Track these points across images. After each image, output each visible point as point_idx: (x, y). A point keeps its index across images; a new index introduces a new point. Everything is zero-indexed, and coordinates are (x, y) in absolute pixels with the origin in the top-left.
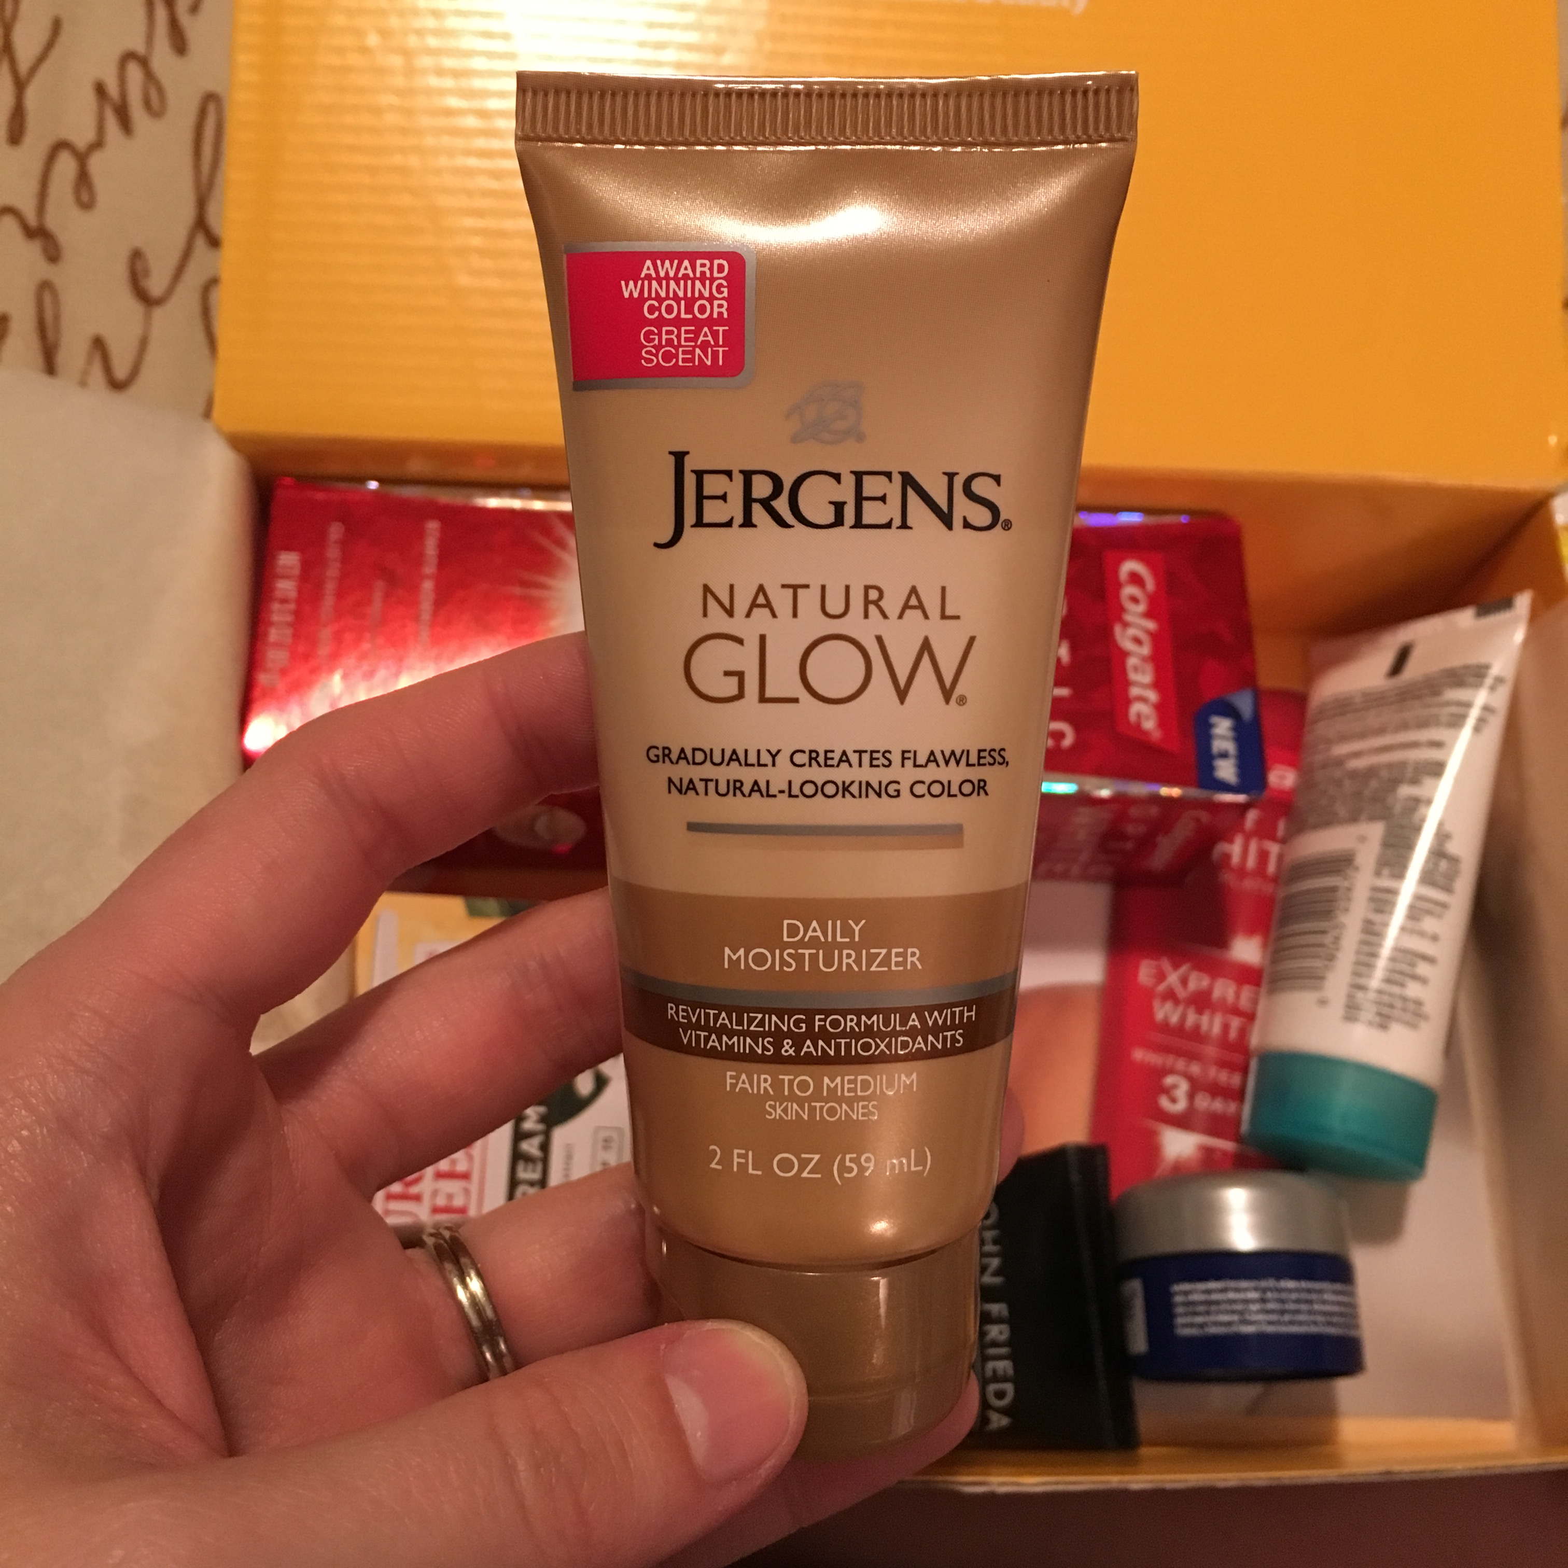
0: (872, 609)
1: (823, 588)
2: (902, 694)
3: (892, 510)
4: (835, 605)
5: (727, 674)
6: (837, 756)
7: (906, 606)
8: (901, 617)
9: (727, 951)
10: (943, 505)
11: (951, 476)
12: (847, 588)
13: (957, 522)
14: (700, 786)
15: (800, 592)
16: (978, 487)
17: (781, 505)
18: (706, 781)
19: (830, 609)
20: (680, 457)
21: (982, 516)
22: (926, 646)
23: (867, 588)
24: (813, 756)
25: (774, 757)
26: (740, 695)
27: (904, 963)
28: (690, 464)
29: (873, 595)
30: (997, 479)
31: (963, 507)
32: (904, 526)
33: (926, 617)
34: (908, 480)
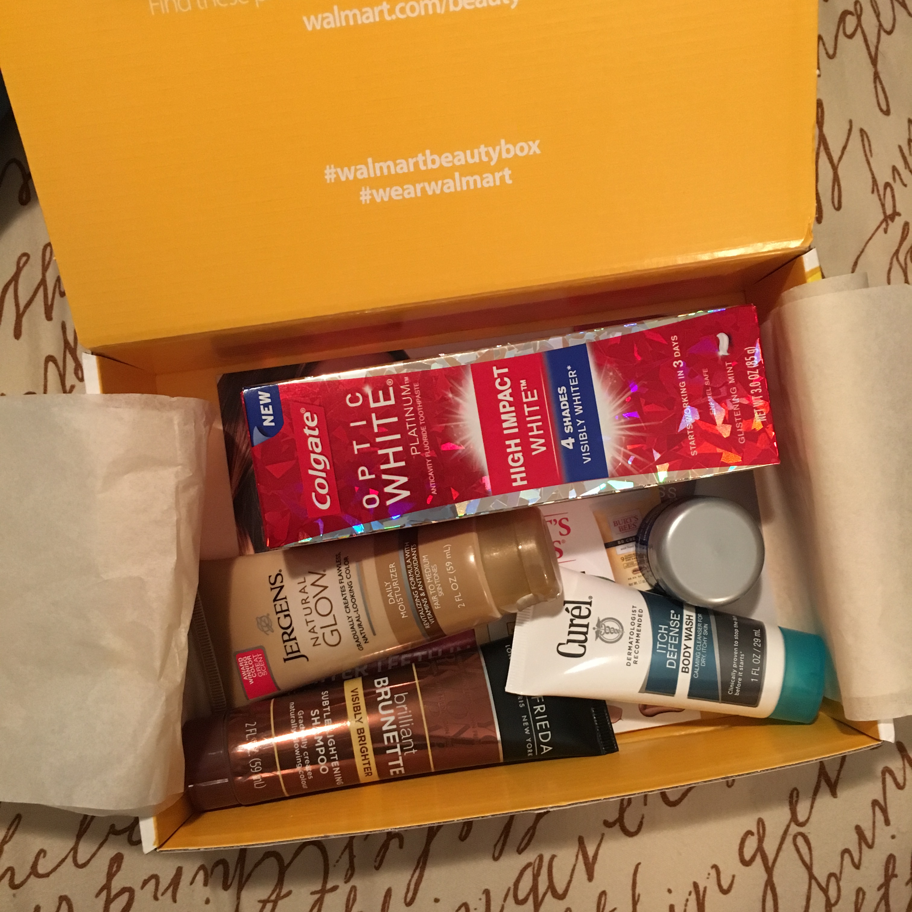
0: (307, 601)
1: (305, 615)
2: (326, 587)
3: (282, 602)
4: (308, 611)
5: (332, 635)
6: (345, 601)
7: (304, 592)
8: (307, 593)
9: (403, 617)
10: (278, 589)
11: (272, 589)
12: (304, 609)
13: (281, 584)
14: (363, 635)
15: (308, 621)
16: (272, 581)
17: (289, 631)
18: (361, 634)
19: (309, 612)
20: (285, 660)
21: (279, 578)
22: (313, 584)
23: (303, 604)
24: (346, 607)
25: (349, 618)
26: (336, 630)
27: (393, 568)
28: (286, 657)
29: (304, 602)
30: (270, 577)
31: (278, 584)
32: (285, 598)
33: (306, 586)
34: (275, 600)
